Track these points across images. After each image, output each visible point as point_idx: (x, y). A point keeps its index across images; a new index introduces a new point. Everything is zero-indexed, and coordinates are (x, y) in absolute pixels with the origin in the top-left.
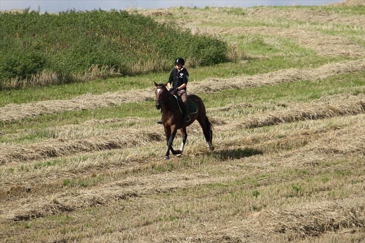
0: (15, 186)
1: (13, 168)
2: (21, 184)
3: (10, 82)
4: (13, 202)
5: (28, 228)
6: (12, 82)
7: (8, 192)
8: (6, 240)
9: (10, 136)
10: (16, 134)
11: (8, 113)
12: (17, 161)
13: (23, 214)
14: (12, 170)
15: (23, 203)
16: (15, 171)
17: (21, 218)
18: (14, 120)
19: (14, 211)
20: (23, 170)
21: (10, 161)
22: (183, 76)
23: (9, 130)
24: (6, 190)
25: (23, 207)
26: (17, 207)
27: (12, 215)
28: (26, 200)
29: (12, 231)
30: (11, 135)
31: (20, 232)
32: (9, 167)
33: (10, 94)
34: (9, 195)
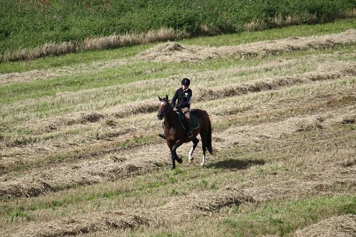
0: (346, 96)
1: (346, 81)
2: (352, 94)
3: (353, 12)
4: (342, 109)
5: (353, 129)
6: (354, 12)
7: (340, 101)
8: (334, 139)
9: (347, 55)
10: (352, 54)
11: (347, 37)
12: (350, 75)
13: (350, 119)
14: (345, 83)
15: (351, 109)
16: (347, 84)
17: (348, 121)
18: (352, 42)
19: (343, 115)
20: (354, 82)
21: (344, 75)
22: (187, 96)
23: (348, 50)
24: (338, 99)
25: (350, 112)
26: (346, 112)
27: (340, 119)
28: (353, 107)
29: (339, 132)
30: (349, 54)
31: (346, 133)
32: (343, 80)
33: (352, 21)
34: (341, 103)
